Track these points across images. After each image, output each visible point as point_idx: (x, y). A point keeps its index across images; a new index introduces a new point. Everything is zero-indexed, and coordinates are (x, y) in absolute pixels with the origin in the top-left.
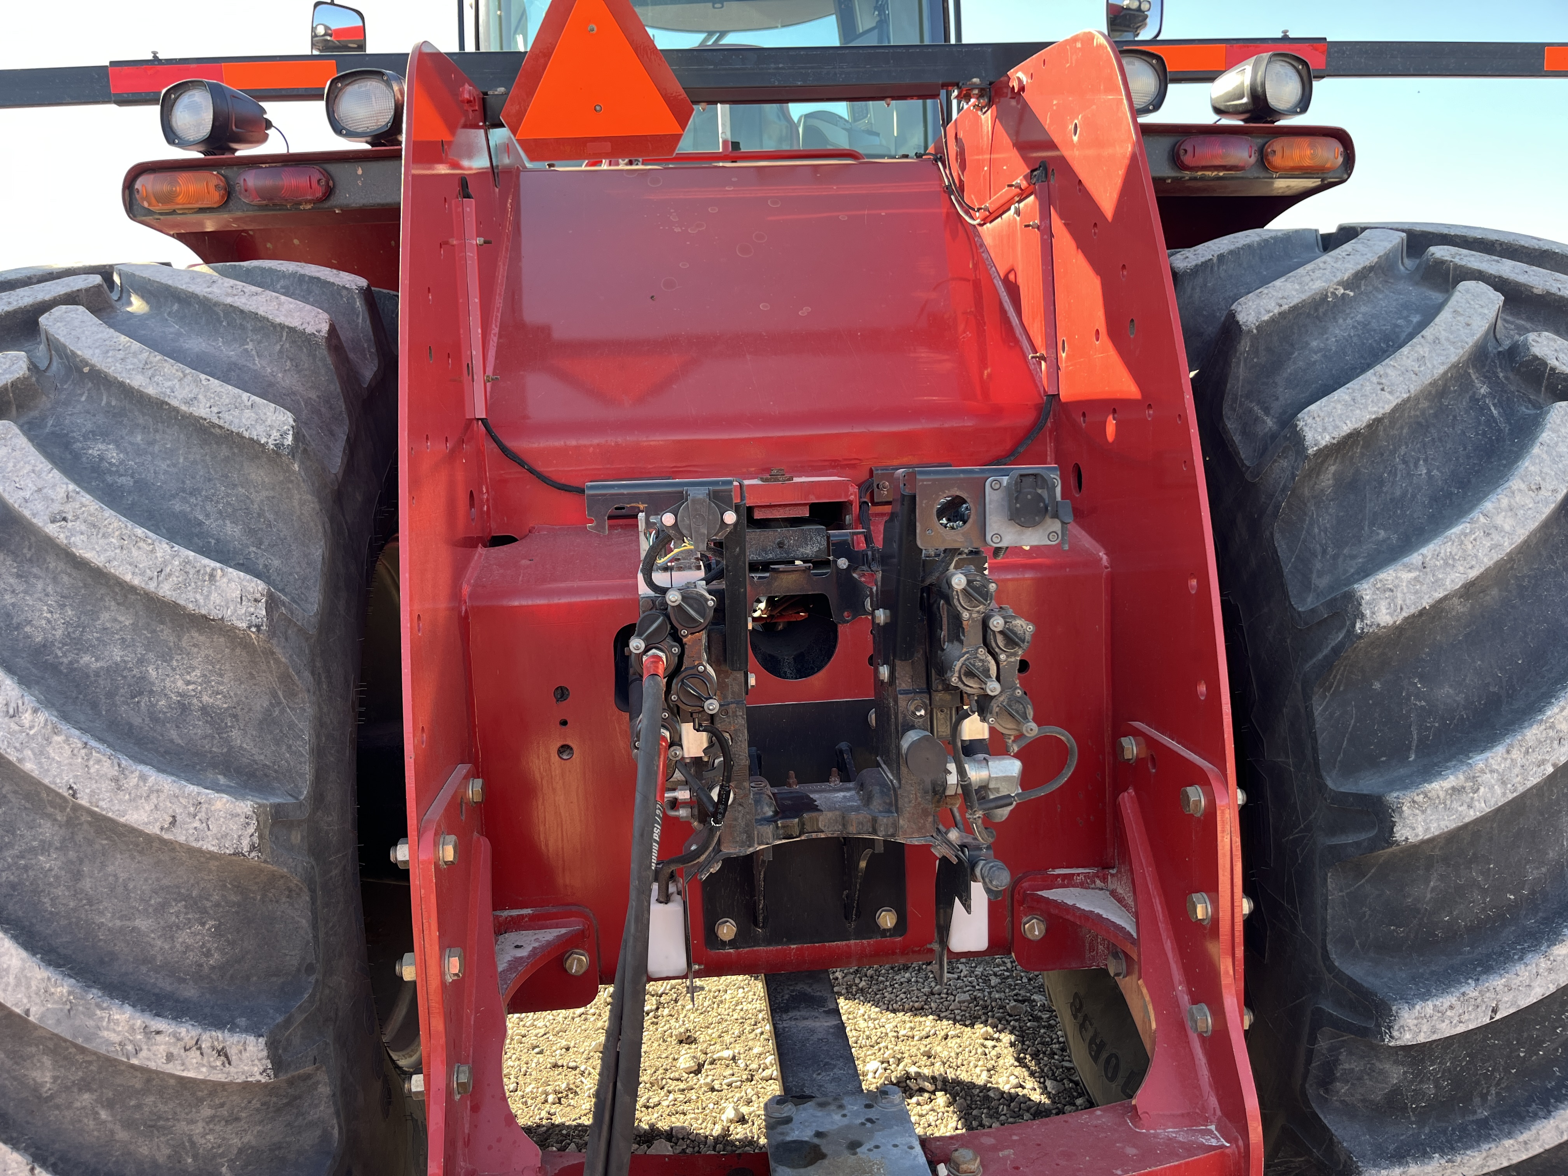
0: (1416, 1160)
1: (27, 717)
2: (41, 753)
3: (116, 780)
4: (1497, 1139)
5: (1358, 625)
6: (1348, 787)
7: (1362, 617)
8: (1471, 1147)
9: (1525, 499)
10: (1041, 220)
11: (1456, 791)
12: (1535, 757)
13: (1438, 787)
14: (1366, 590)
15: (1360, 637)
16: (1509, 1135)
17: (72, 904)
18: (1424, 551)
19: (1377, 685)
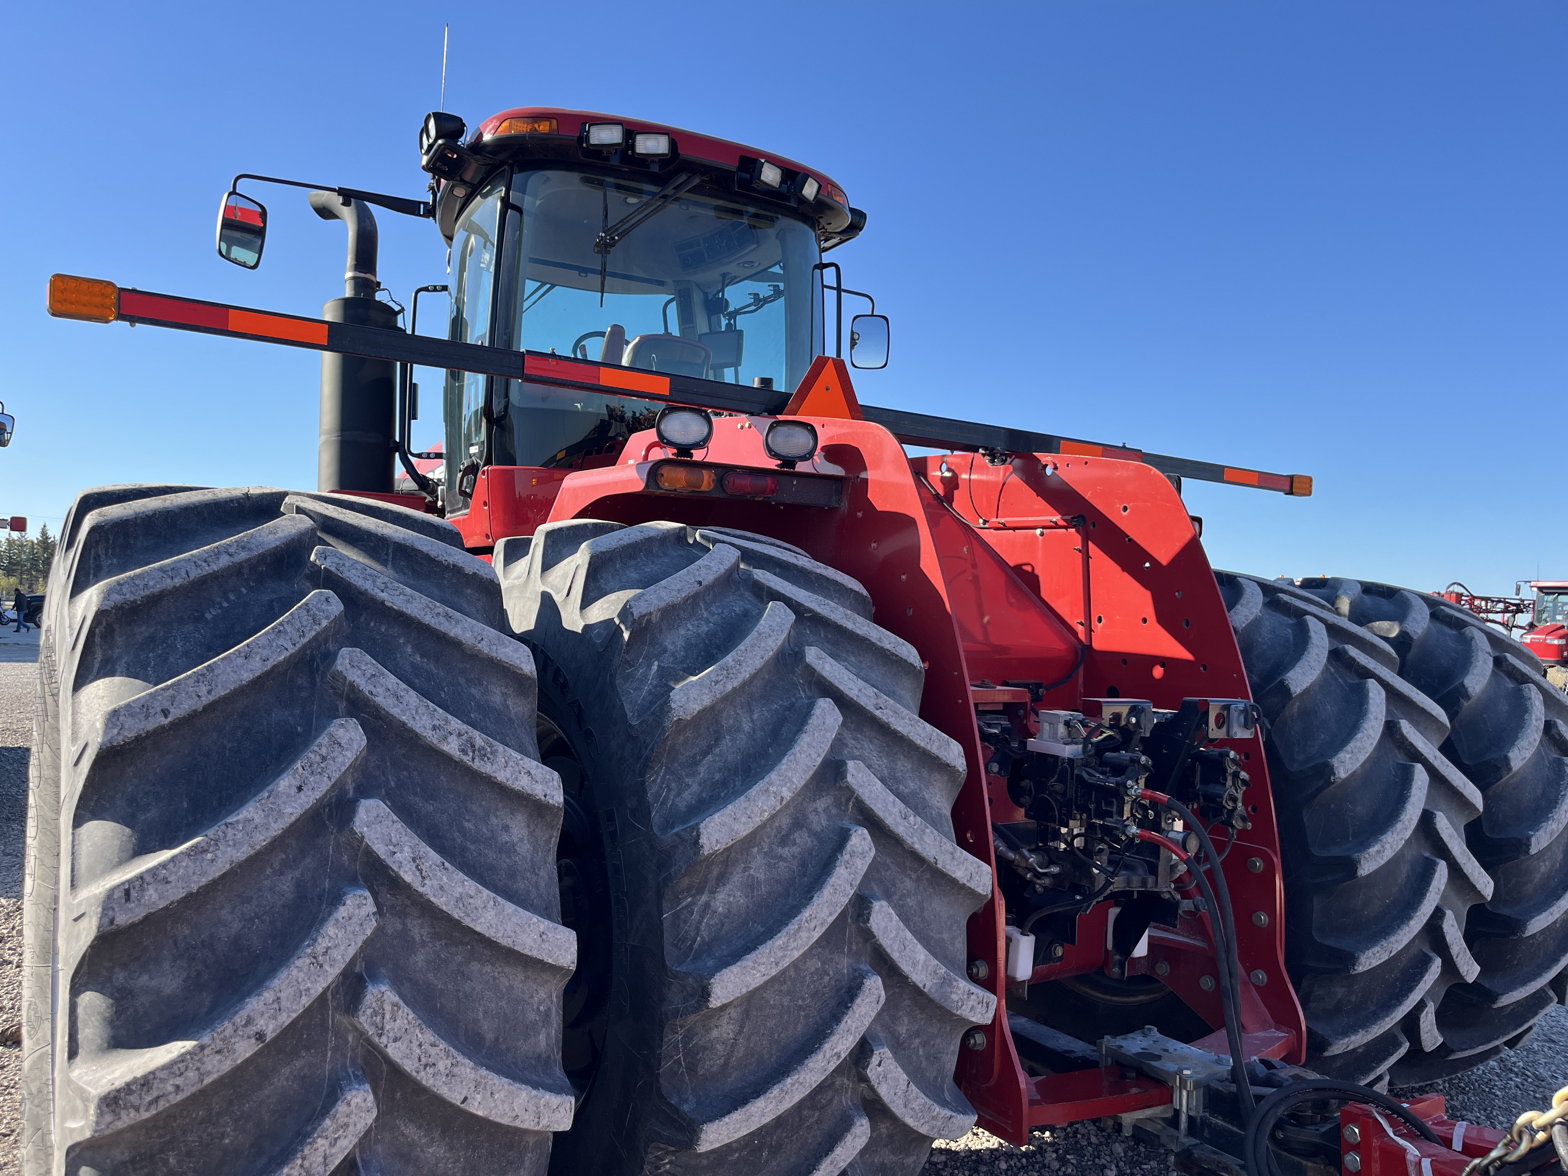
0: (1353, 1034)
1: (912, 819)
2: (921, 839)
3: (952, 854)
4: (1383, 1018)
5: (1332, 778)
6: (1324, 854)
7: (1334, 774)
8: (1373, 1024)
9: (1374, 723)
10: (1083, 547)
11: (1378, 852)
12: (1400, 837)
13: (1373, 850)
14: (1335, 762)
15: (1333, 783)
16: (1387, 1016)
17: (921, 926)
18: (1351, 745)
19: (1332, 806)
